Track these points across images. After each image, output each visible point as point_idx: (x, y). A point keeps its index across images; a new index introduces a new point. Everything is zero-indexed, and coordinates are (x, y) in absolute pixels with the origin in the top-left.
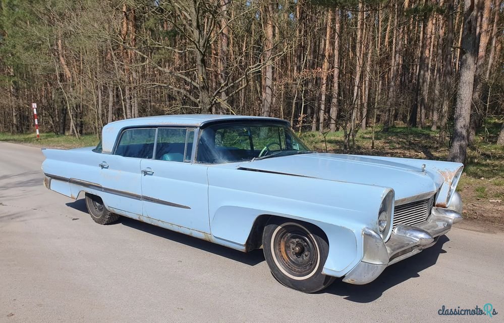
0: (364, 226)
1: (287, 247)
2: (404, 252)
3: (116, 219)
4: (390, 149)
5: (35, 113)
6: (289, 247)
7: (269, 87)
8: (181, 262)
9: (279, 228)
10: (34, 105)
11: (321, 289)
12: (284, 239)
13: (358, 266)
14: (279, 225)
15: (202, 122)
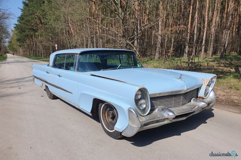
0: (129, 106)
1: (108, 115)
2: (157, 121)
3: (55, 97)
4: (217, 67)
5: (56, 49)
6: (109, 115)
7: (160, 35)
8: (70, 119)
9: (103, 105)
10: (56, 45)
11: (119, 137)
12: (107, 111)
13: (127, 127)
14: (103, 104)
15: (81, 51)
